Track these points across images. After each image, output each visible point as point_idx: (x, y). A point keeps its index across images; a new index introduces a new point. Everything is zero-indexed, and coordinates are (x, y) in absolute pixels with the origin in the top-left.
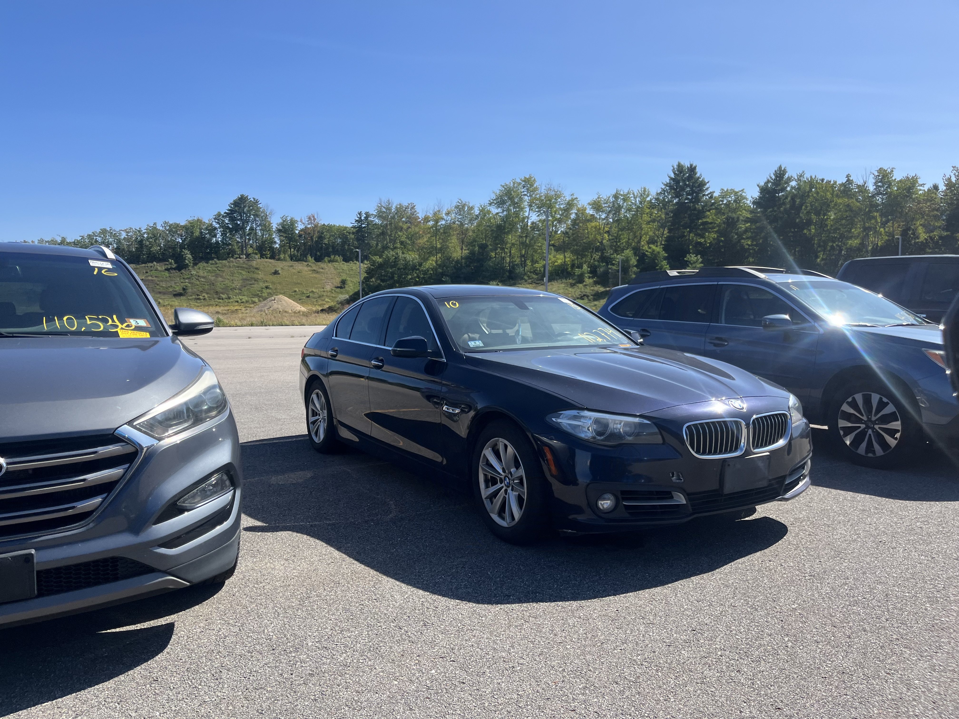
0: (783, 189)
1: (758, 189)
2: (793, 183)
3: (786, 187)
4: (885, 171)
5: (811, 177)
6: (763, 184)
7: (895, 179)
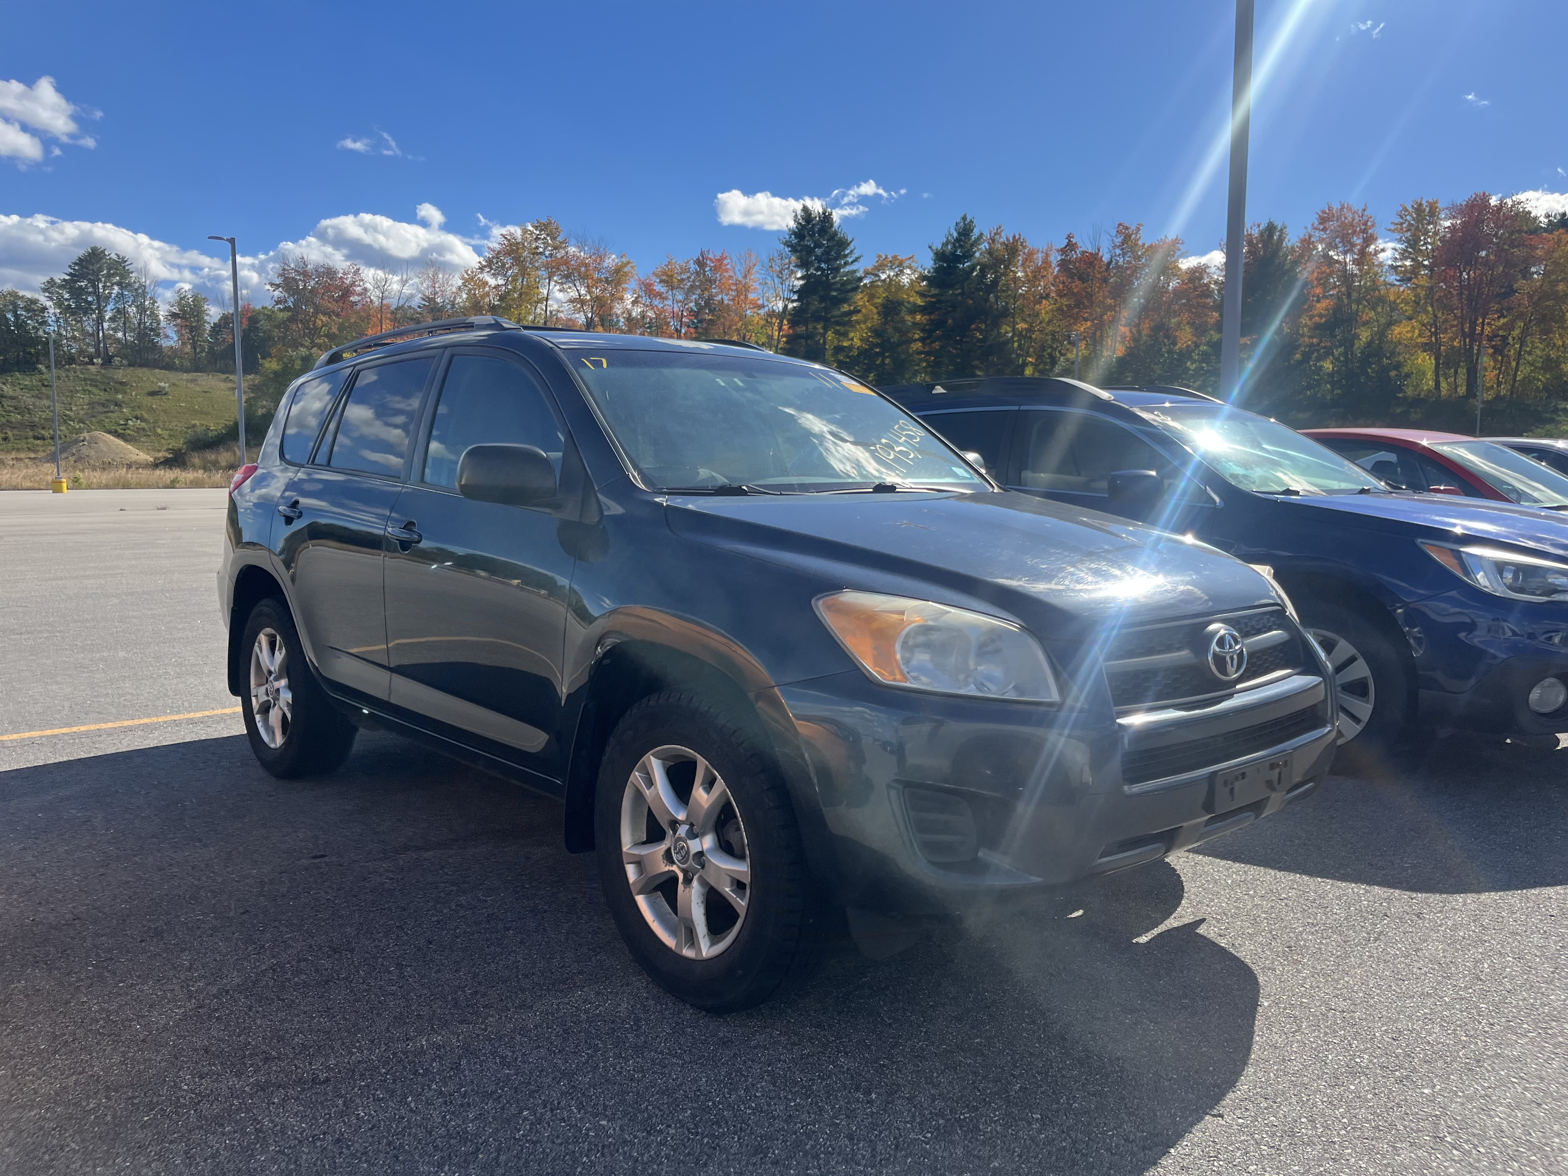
0: (968, 255)
1: (931, 255)
2: (984, 246)
3: (975, 252)
4: (1127, 228)
5: (1014, 237)
6: (940, 247)
7: (1144, 244)
